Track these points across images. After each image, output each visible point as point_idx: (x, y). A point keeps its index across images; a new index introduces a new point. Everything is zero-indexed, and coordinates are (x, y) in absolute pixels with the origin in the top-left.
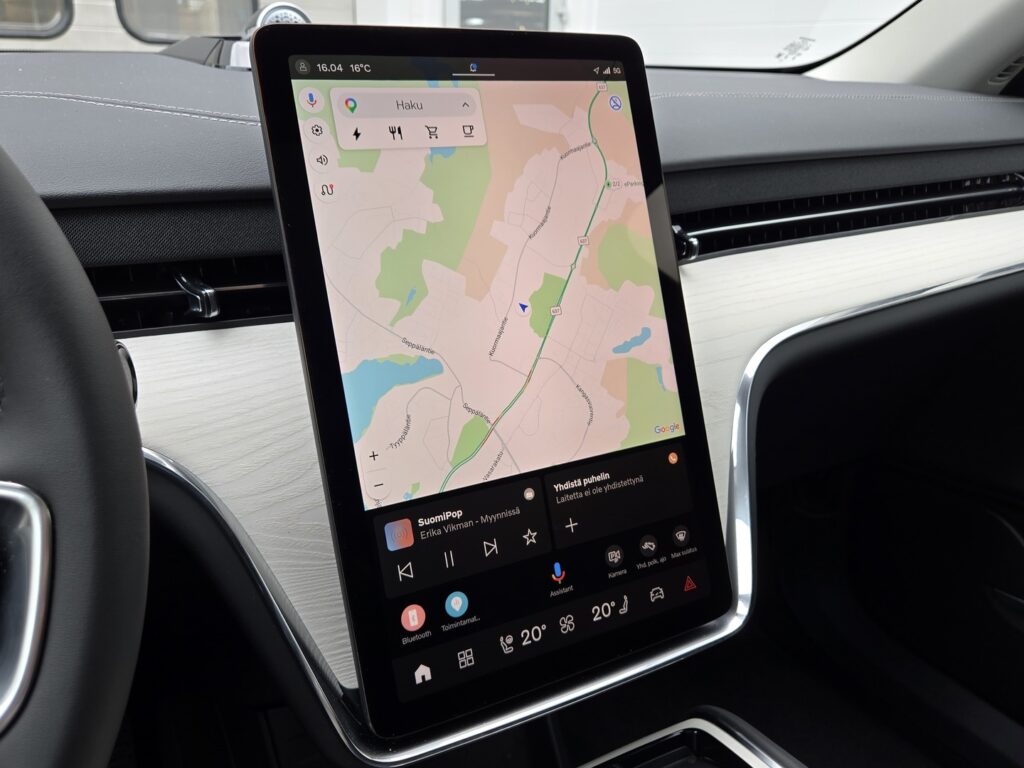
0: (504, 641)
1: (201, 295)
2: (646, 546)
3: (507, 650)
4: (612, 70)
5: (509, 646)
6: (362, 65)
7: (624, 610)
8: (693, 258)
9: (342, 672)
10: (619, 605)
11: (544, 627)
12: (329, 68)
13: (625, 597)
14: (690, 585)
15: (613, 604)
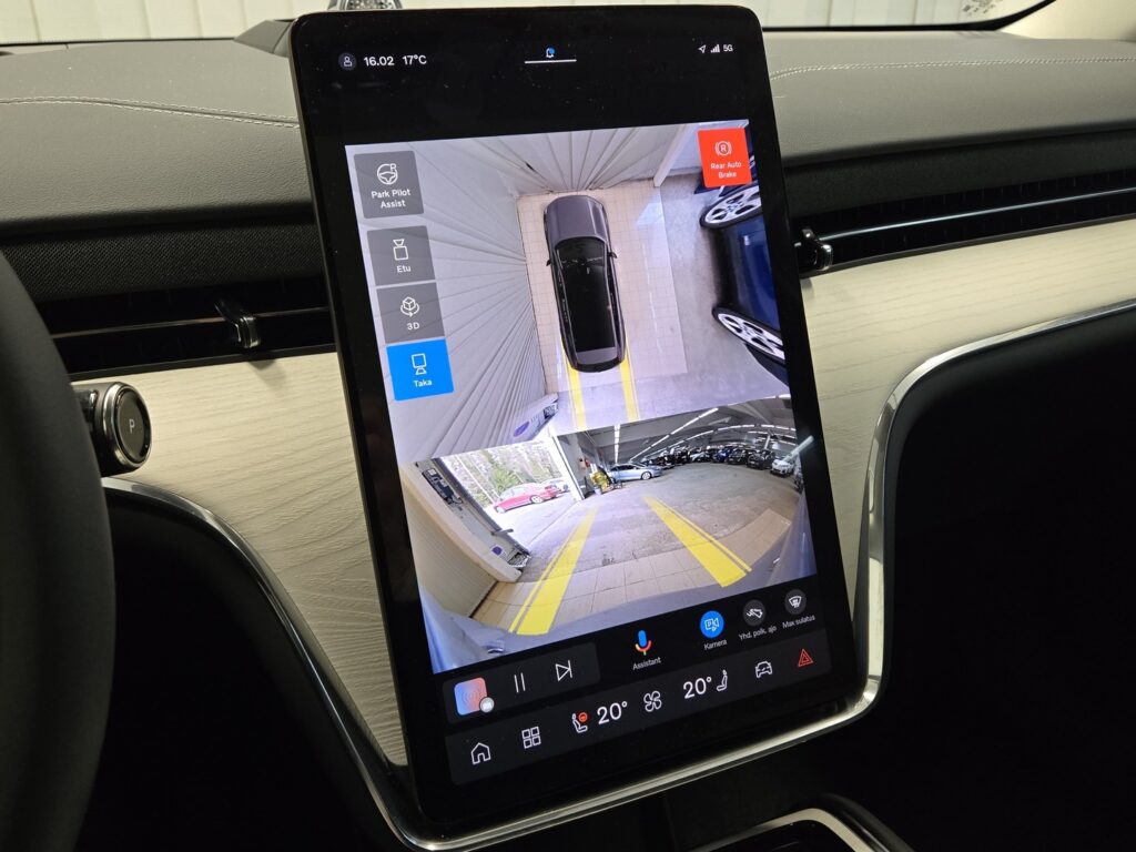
0: (577, 719)
1: (239, 323)
2: (752, 613)
3: (580, 729)
4: (721, 48)
5: (582, 724)
6: (416, 57)
7: (722, 687)
8: (826, 268)
9: (391, 746)
10: (717, 680)
11: (625, 704)
12: (378, 61)
13: (725, 672)
14: (805, 659)
15: (709, 679)
